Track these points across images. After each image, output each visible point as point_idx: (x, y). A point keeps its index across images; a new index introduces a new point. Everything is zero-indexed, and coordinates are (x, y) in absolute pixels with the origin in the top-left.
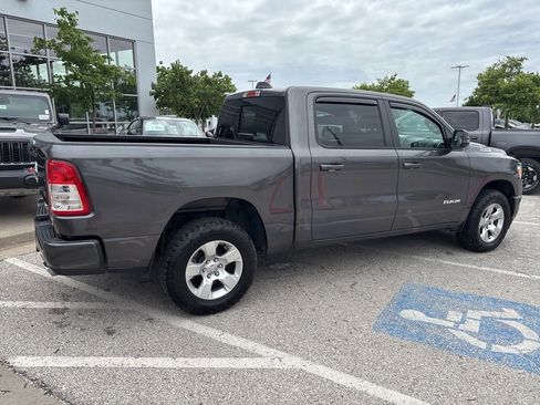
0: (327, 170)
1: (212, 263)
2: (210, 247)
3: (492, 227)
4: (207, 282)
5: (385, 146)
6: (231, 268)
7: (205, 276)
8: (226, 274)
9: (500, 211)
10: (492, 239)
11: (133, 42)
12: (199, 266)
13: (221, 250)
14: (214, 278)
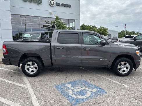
0: (59, 48)
1: (32, 66)
2: (30, 63)
3: (125, 69)
4: (30, 70)
5: (79, 44)
6: (36, 68)
7: (30, 69)
8: (35, 69)
9: (128, 65)
10: (125, 73)
11: (75, 20)
12: (28, 66)
13: (33, 64)
14: (32, 69)
